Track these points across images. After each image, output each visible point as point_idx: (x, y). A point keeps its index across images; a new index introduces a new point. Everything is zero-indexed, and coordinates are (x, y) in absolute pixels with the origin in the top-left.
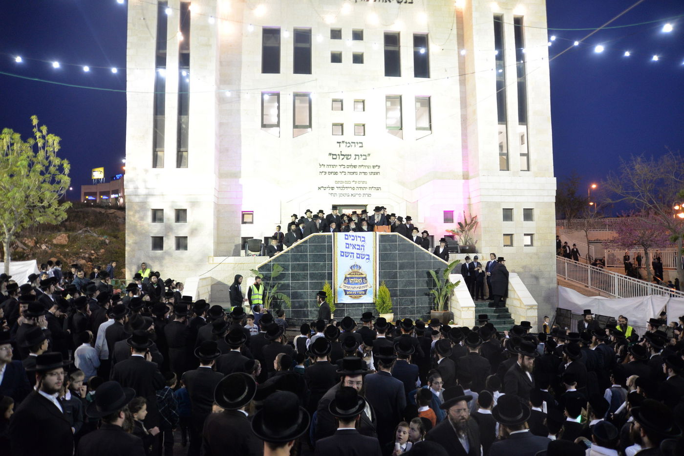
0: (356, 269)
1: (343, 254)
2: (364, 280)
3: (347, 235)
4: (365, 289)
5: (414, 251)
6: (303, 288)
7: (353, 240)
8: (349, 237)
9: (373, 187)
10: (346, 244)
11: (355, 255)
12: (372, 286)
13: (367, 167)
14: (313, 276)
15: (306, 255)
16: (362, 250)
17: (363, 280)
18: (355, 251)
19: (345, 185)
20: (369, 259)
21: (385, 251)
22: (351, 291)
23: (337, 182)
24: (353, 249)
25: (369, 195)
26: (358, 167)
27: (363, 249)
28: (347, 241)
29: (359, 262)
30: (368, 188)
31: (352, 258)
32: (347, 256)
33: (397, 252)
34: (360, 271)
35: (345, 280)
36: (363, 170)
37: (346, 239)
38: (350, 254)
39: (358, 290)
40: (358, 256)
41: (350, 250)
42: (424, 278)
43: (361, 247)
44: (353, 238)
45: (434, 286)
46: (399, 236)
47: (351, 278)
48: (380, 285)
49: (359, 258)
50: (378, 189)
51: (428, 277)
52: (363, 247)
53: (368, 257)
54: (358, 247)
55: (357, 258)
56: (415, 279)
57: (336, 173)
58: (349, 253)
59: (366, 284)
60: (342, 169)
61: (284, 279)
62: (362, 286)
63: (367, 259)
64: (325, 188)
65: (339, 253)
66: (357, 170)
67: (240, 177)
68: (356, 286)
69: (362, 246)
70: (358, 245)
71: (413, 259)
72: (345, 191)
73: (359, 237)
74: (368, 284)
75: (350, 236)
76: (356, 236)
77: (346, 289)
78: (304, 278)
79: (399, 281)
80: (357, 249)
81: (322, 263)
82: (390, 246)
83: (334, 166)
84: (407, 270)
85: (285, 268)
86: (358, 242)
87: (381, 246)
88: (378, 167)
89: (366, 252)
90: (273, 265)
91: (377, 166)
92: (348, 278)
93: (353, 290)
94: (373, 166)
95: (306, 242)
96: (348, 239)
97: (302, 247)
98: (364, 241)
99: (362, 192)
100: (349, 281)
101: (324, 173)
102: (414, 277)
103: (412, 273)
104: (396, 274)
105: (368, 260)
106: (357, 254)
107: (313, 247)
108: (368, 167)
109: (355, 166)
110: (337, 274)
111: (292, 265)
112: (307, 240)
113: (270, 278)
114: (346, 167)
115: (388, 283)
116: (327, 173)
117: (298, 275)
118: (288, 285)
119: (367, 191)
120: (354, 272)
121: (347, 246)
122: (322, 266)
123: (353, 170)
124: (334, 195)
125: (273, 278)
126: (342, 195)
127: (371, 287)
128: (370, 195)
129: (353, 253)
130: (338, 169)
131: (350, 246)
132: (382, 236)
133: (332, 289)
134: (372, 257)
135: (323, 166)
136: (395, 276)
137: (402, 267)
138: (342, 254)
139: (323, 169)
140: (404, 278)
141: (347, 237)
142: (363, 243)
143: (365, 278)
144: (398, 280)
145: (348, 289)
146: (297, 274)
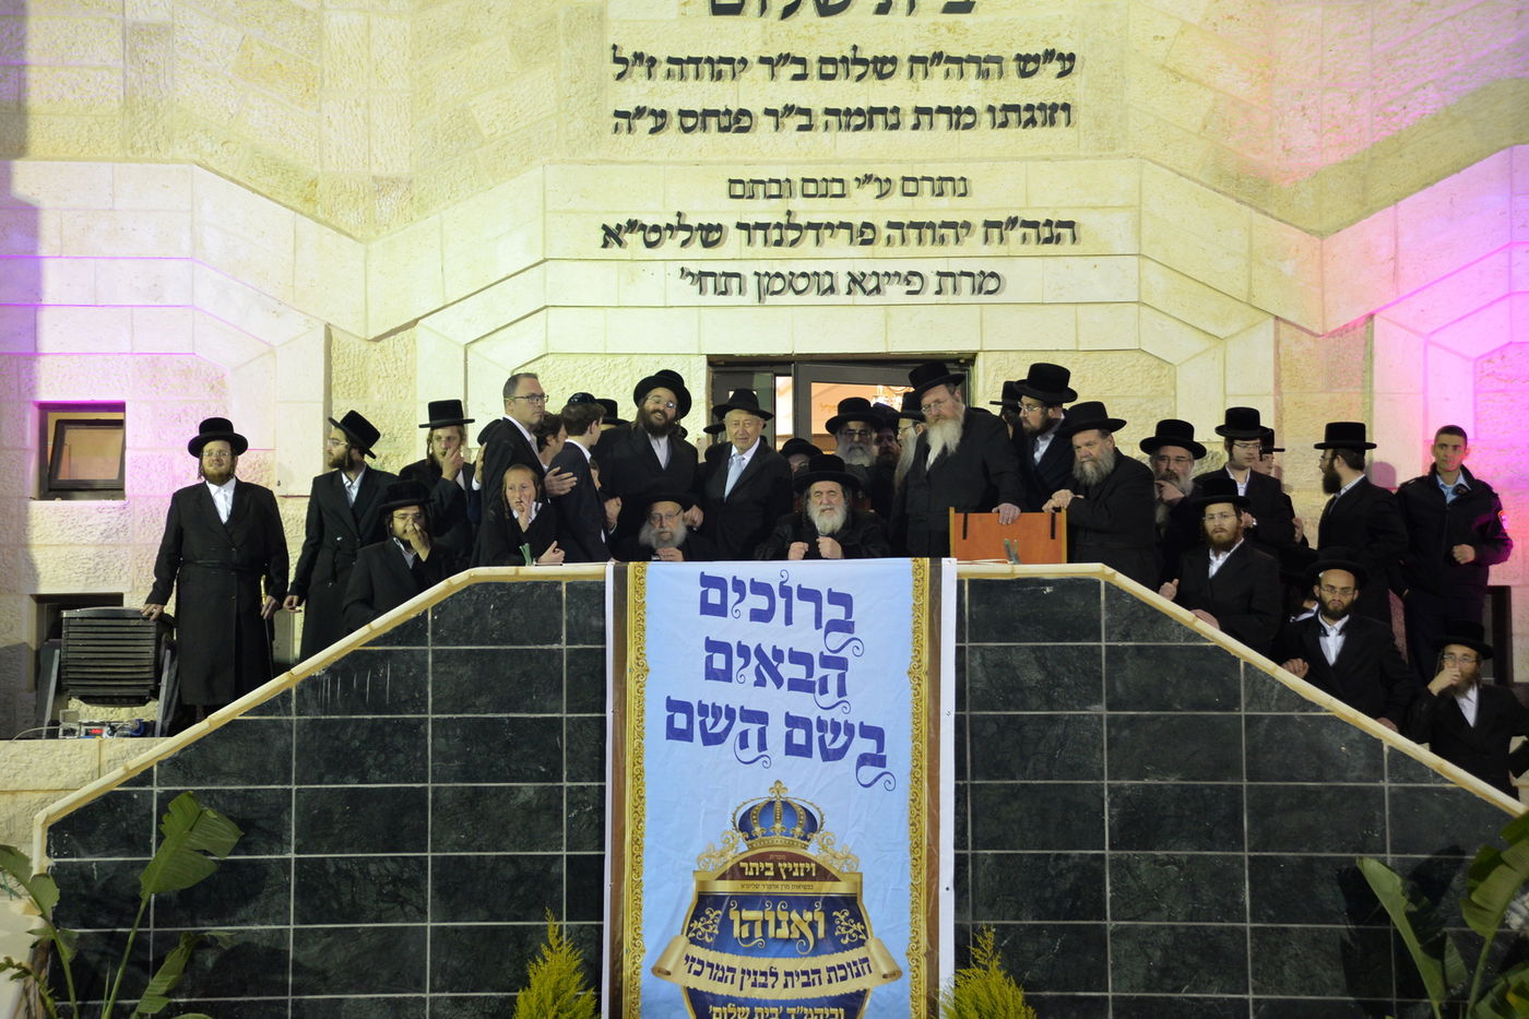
0: (778, 839)
1: (686, 721)
2: (841, 916)
3: (718, 583)
4: (851, 986)
5: (1232, 701)
6: (385, 974)
7: (759, 616)
8: (733, 597)
9: (1013, 222)
10: (713, 646)
11: (776, 731)
12: (903, 963)
13: (972, 69)
14: (459, 886)
15: (414, 730)
16: (832, 696)
17: (830, 920)
18: (778, 702)
19: (808, 210)
20: (878, 760)
21: (1007, 705)
22: (739, 1002)
23: (742, 189)
24: (760, 682)
25: (985, 283)
26: (903, 69)
27: (832, 685)
28: (718, 629)
29: (807, 781)
30: (980, 231)
31: (752, 751)
32: (718, 739)
33: (1100, 710)
34: (812, 851)
35: (697, 914)
36: (938, 89)
37: (707, 608)
38: (739, 726)
39: (797, 992)
40: (799, 737)
41: (741, 692)
42: (1325, 917)
43: (819, 672)
44: (762, 603)
45: (1402, 992)
46: (1115, 593)
47: (747, 901)
48: (963, 959)
49: (804, 751)
50: (1054, 231)
51: (1353, 916)
52: (833, 674)
53: (869, 746)
54: (799, 672)
55: (792, 749)
56: (1249, 925)
57: (737, 121)
58: (730, 713)
59: (854, 955)
60: (783, 90)
61: (242, 913)
62: (824, 962)
63: (864, 760)
64: (653, 234)
65: (656, 716)
66: (896, 92)
67: (20, 150)
68: (783, 965)
69: (827, 662)
70: (798, 658)
71: (1228, 767)
72: (805, 257)
73: (809, 595)
74: (872, 949)
75: (739, 585)
76: (786, 591)
77: (704, 984)
78: (395, 897)
79: (1119, 934)
80: (795, 685)
81: (528, 789)
82: (1043, 666)
83: (723, 66)
84: (1184, 853)
85: (255, 825)
86: (802, 633)
87: (974, 662)
88: (1056, 67)
89: (858, 711)
90: (165, 799)
91: (1050, 55)
92: (717, 901)
93: (759, 993)
94: (1023, 59)
95: (410, 631)
96: (720, 610)
97: (387, 672)
98: (845, 626)
99: (929, 259)
100: (726, 924)
101: (649, 122)
102: (1233, 911)
103: (1224, 879)
104: (1091, 873)
105: (869, 772)
106: (792, 721)
107: (466, 671)
108: (985, 65)
109: (882, 67)
110: (636, 870)
111: (307, 799)
112: (421, 618)
113: (137, 900)
114: (814, 70)
115: (1029, 946)
116: (675, 121)
117: (348, 875)
118: (274, 956)
119: (972, 254)
120: (762, 858)
121: (719, 661)
122: (529, 810)
123: (872, 93)
124: (724, 283)
125: (160, 902)
126: (778, 284)
127: (895, 974)
128: (991, 284)
129: (761, 717)
130: (755, 91)
131: (738, 662)
132: (979, 592)
133: (596, 983)
134: (901, 751)
135: (641, 70)
136: (1083, 895)
137: (1140, 824)
138: (680, 721)
139: (637, 91)
140: (1153, 910)
141: (714, 596)
142: (837, 639)
143: (851, 903)
144: (1110, 924)
145: (721, 989)
146: (344, 873)
